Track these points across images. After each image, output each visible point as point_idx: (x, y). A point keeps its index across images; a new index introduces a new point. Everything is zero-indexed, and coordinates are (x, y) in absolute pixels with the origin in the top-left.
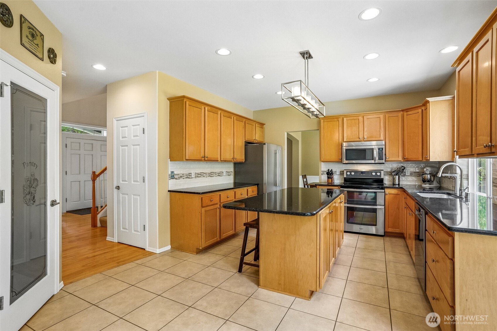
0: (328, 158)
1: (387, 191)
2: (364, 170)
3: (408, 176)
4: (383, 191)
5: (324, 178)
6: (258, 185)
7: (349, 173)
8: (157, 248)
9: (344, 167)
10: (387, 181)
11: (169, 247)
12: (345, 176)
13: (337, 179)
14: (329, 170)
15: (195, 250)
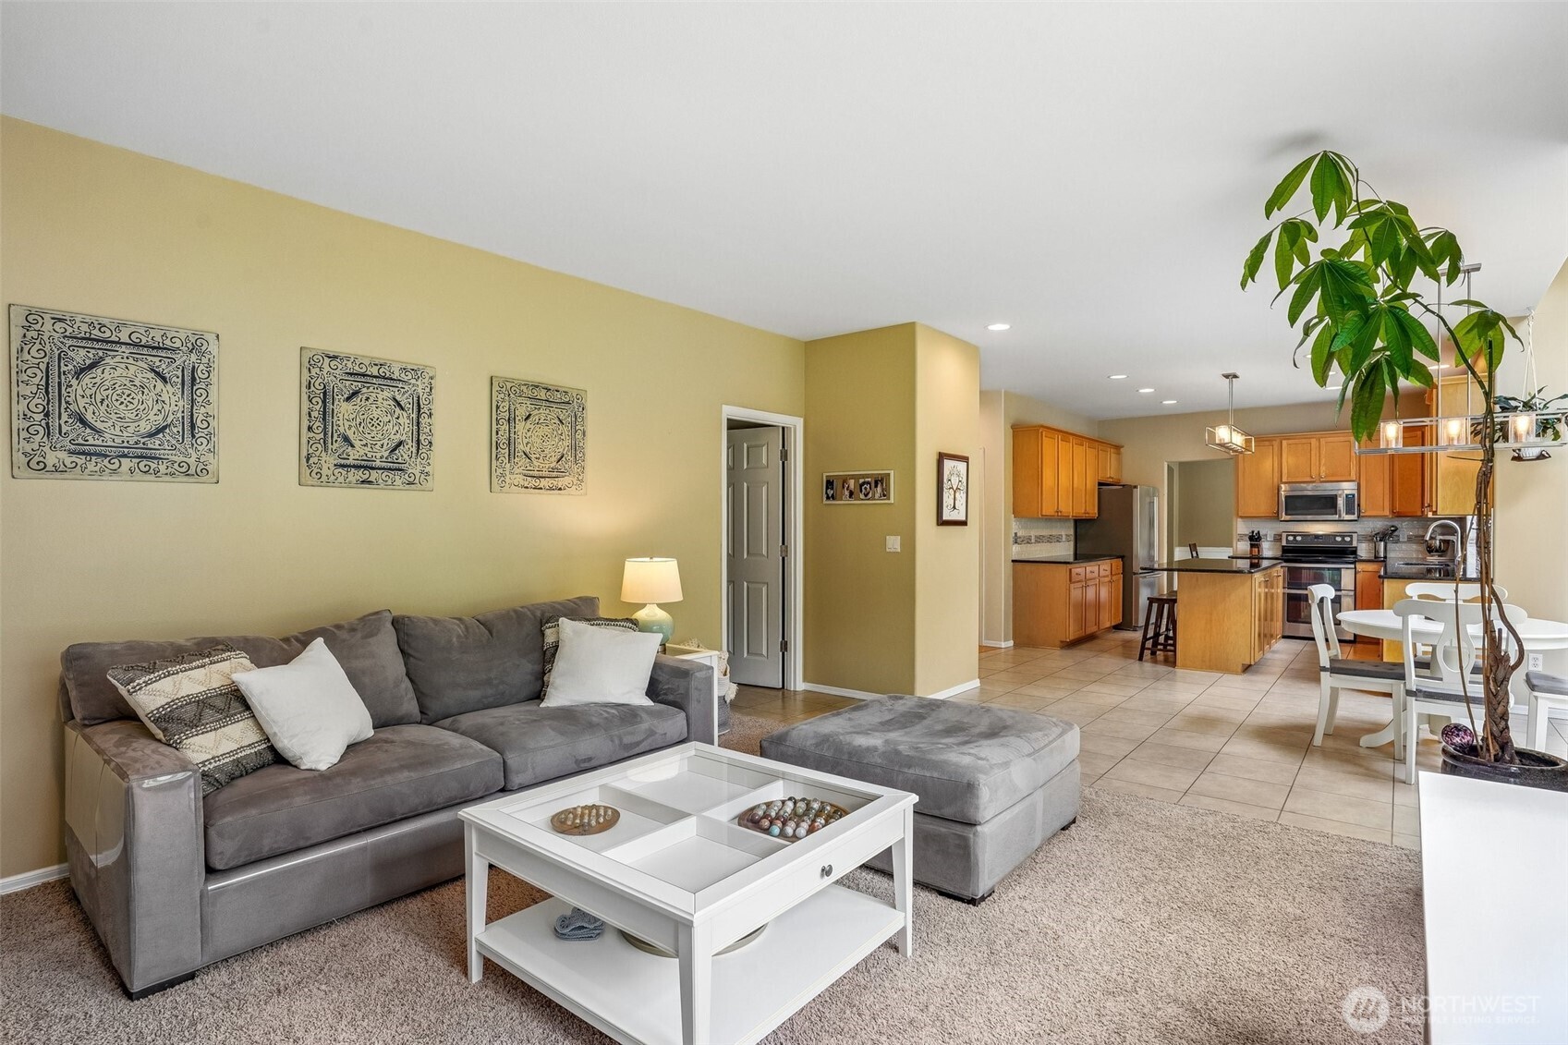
0: (1252, 511)
1: (1360, 567)
2: (1321, 533)
3: (1404, 542)
4: (1353, 566)
5: (1243, 547)
6: (1122, 557)
7: (1291, 538)
8: (1001, 641)
9: (1281, 527)
10: (1364, 550)
11: (1011, 643)
12: (1284, 543)
13: (1269, 549)
14: (1253, 532)
15: (1058, 643)
